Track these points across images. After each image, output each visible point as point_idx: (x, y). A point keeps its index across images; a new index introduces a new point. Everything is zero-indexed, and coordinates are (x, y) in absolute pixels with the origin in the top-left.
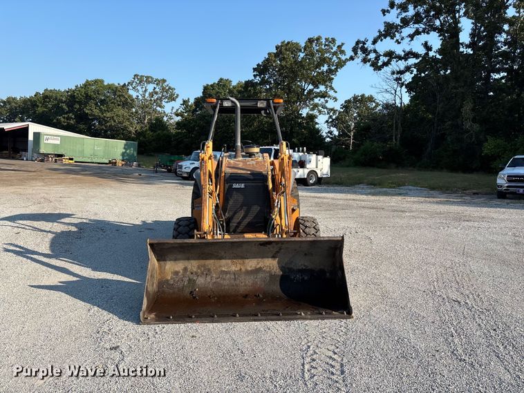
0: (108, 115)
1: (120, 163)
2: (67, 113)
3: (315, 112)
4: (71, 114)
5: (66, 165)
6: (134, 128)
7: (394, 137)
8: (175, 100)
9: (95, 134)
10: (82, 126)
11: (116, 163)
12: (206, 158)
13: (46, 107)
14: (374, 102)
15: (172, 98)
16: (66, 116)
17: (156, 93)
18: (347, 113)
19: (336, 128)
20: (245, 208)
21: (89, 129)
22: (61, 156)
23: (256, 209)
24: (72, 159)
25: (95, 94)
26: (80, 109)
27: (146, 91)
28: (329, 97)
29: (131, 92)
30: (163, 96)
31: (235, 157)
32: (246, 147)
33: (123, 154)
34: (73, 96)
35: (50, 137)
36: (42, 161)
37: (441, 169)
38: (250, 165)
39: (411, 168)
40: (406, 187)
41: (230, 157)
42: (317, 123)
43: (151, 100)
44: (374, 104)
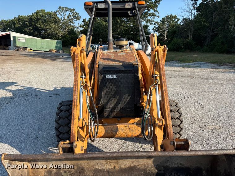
0: (48, 27)
1: (54, 51)
2: (29, 27)
3: (148, 24)
4: (31, 27)
5: (29, 52)
6: (61, 33)
7: (189, 36)
8: (79, 20)
9: (43, 37)
10: (36, 33)
11: (52, 51)
12: (78, 52)
13: (19, 24)
14: (177, 18)
15: (78, 19)
16: (29, 28)
17: (70, 16)
18: (163, 24)
19: (158, 32)
20: (117, 97)
21: (40, 34)
22: (26, 48)
23: (127, 98)
24: (31, 49)
25: (41, 17)
26: (35, 25)
27: (65, 15)
28: (155, 16)
29: (58, 16)
30: (73, 17)
31: (108, 49)
32: (117, 41)
33: (56, 47)
34: (31, 19)
35: (20, 38)
36: (18, 50)
37: (214, 52)
38: (120, 56)
39: (197, 52)
40: (198, 62)
41: (104, 49)
42: (149, 29)
43: (68, 20)
44: (177, 20)
